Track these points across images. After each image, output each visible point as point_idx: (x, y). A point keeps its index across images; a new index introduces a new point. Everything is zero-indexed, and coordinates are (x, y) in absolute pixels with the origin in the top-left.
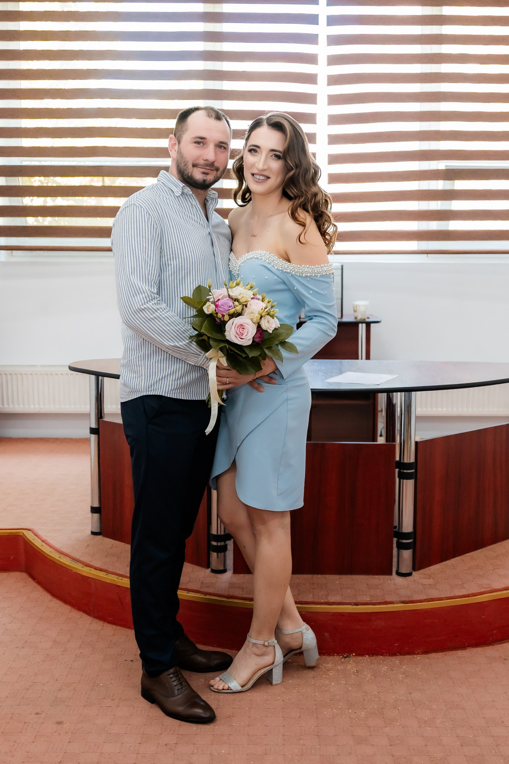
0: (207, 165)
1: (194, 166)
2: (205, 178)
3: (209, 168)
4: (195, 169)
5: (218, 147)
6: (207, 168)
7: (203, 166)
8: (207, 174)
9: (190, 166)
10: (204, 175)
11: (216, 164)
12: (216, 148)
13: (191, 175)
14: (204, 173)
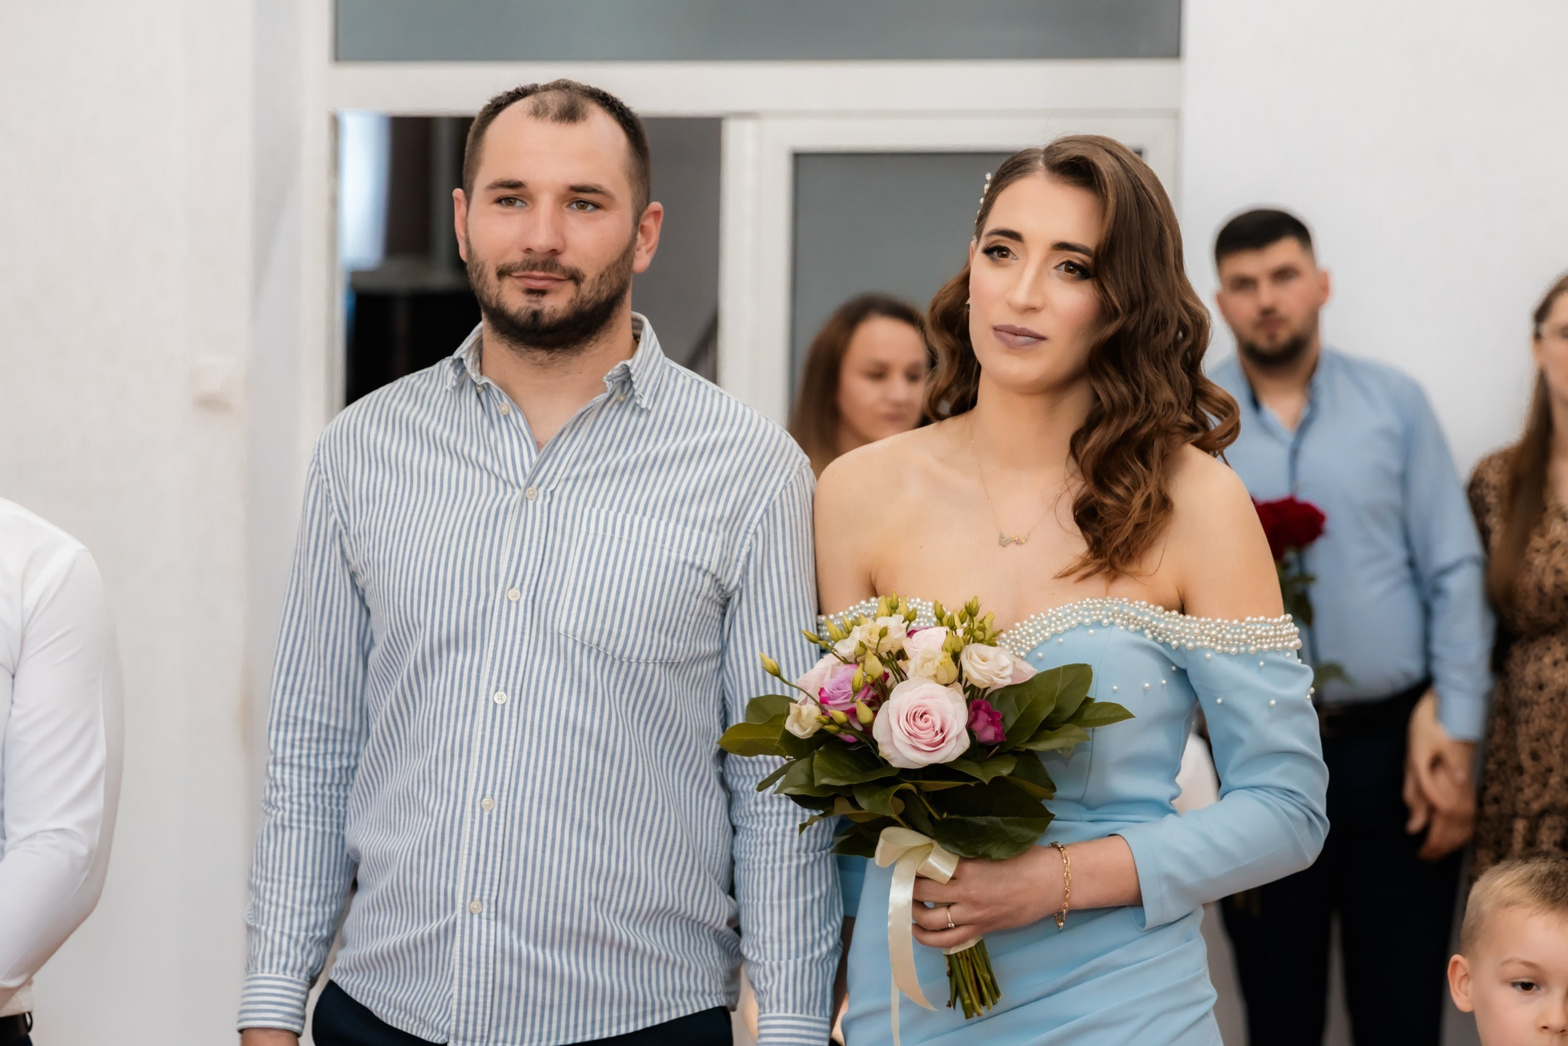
0: (534, 266)
1: (503, 273)
2: (535, 307)
3: (542, 274)
4: (508, 282)
5: (574, 206)
6: (536, 273)
7: (524, 270)
8: (542, 292)
9: (492, 276)
10: (534, 298)
11: (567, 260)
12: (567, 210)
13: (498, 303)
14: (530, 291)
